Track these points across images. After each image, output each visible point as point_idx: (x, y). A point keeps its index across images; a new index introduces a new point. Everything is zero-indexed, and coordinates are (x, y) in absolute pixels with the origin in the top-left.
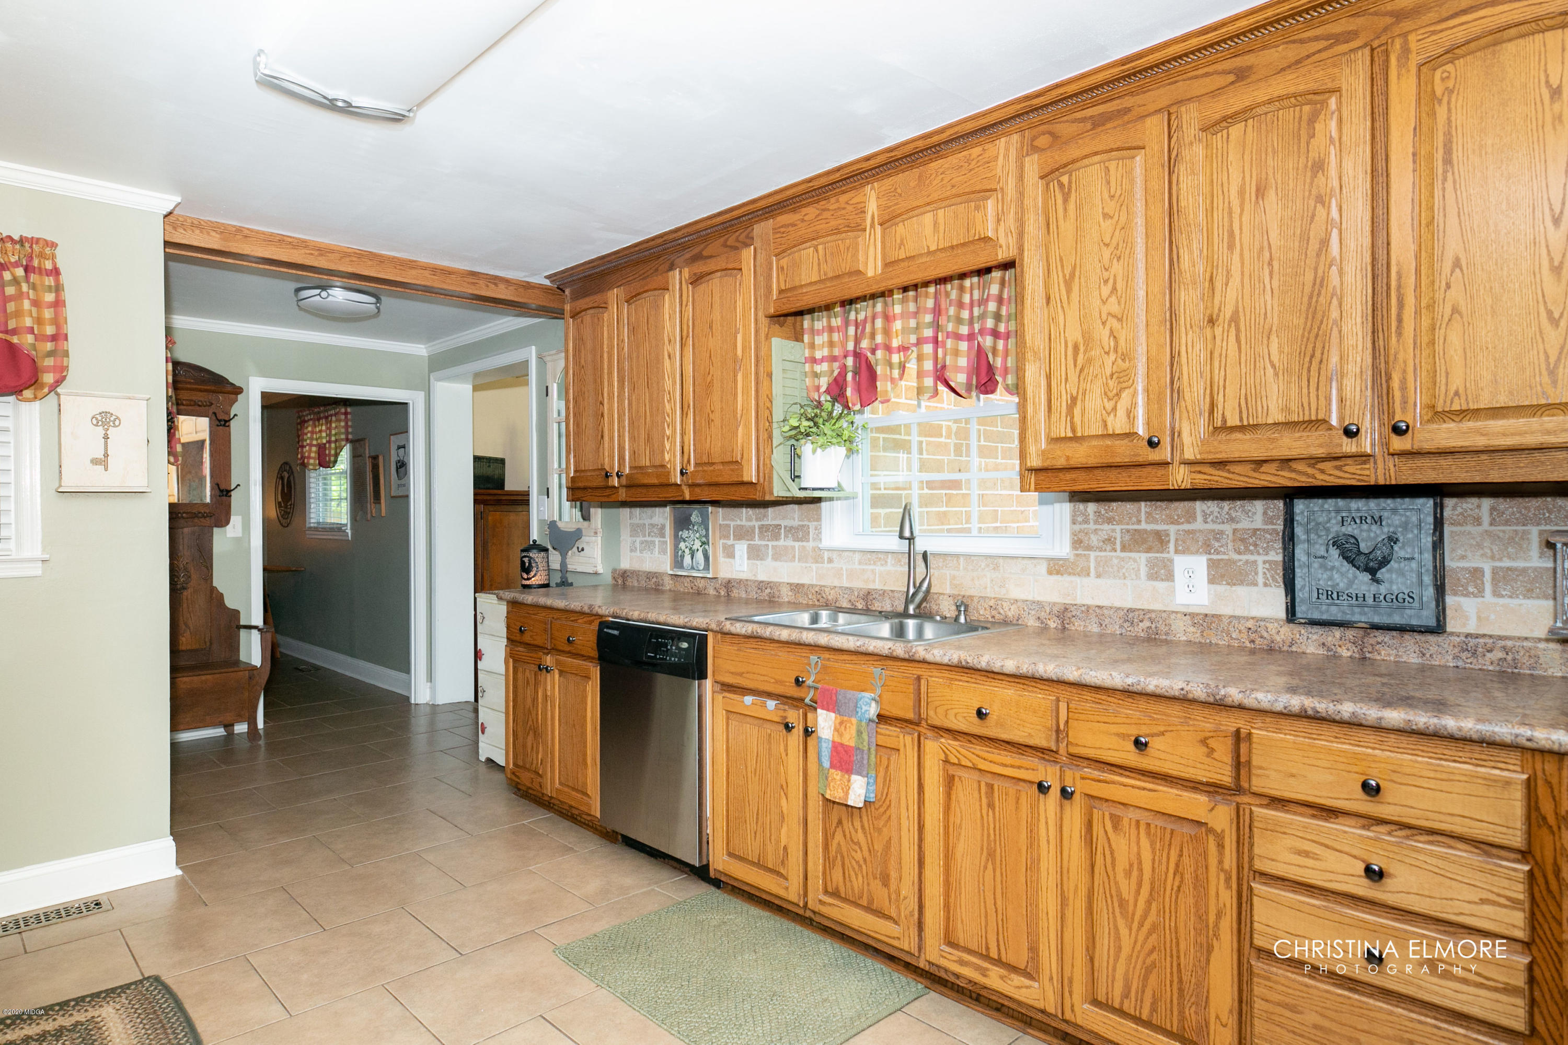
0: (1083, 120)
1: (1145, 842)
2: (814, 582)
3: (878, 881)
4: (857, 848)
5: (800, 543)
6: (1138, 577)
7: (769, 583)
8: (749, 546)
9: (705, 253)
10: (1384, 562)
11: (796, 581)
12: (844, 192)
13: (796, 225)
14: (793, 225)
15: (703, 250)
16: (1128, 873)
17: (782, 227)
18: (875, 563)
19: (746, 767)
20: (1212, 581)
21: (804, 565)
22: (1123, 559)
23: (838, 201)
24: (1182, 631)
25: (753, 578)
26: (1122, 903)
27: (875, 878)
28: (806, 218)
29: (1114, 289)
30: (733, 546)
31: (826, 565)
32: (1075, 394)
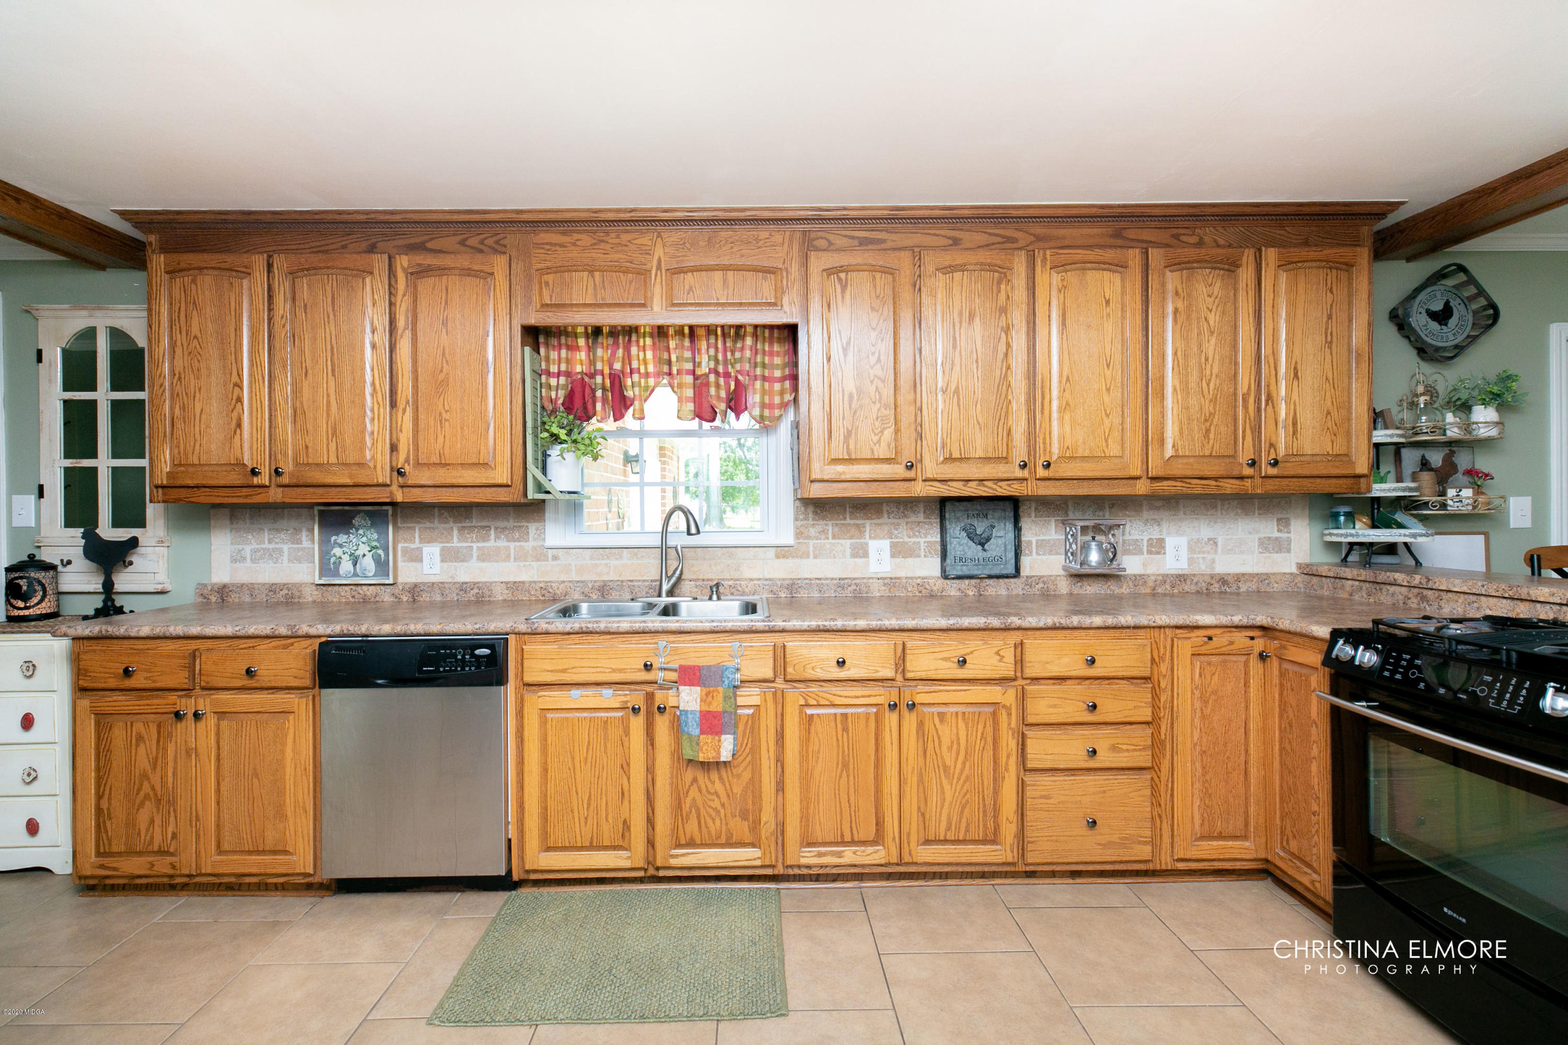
0: (853, 238)
1: (961, 725)
2: (536, 579)
3: (738, 818)
4: (714, 797)
5: (518, 544)
6: (844, 556)
7: (475, 583)
8: (443, 549)
9: (429, 245)
10: (988, 539)
11: (512, 579)
12: (627, 232)
13: (565, 247)
14: (562, 246)
15: (427, 242)
16: (950, 749)
17: (547, 244)
18: (608, 558)
19: (573, 759)
20: (893, 556)
21: (522, 564)
22: (833, 544)
23: (618, 237)
24: (877, 590)
25: (450, 580)
26: (946, 768)
27: (734, 816)
28: (578, 243)
29: (879, 360)
30: (420, 550)
31: (551, 562)
32: (850, 428)
